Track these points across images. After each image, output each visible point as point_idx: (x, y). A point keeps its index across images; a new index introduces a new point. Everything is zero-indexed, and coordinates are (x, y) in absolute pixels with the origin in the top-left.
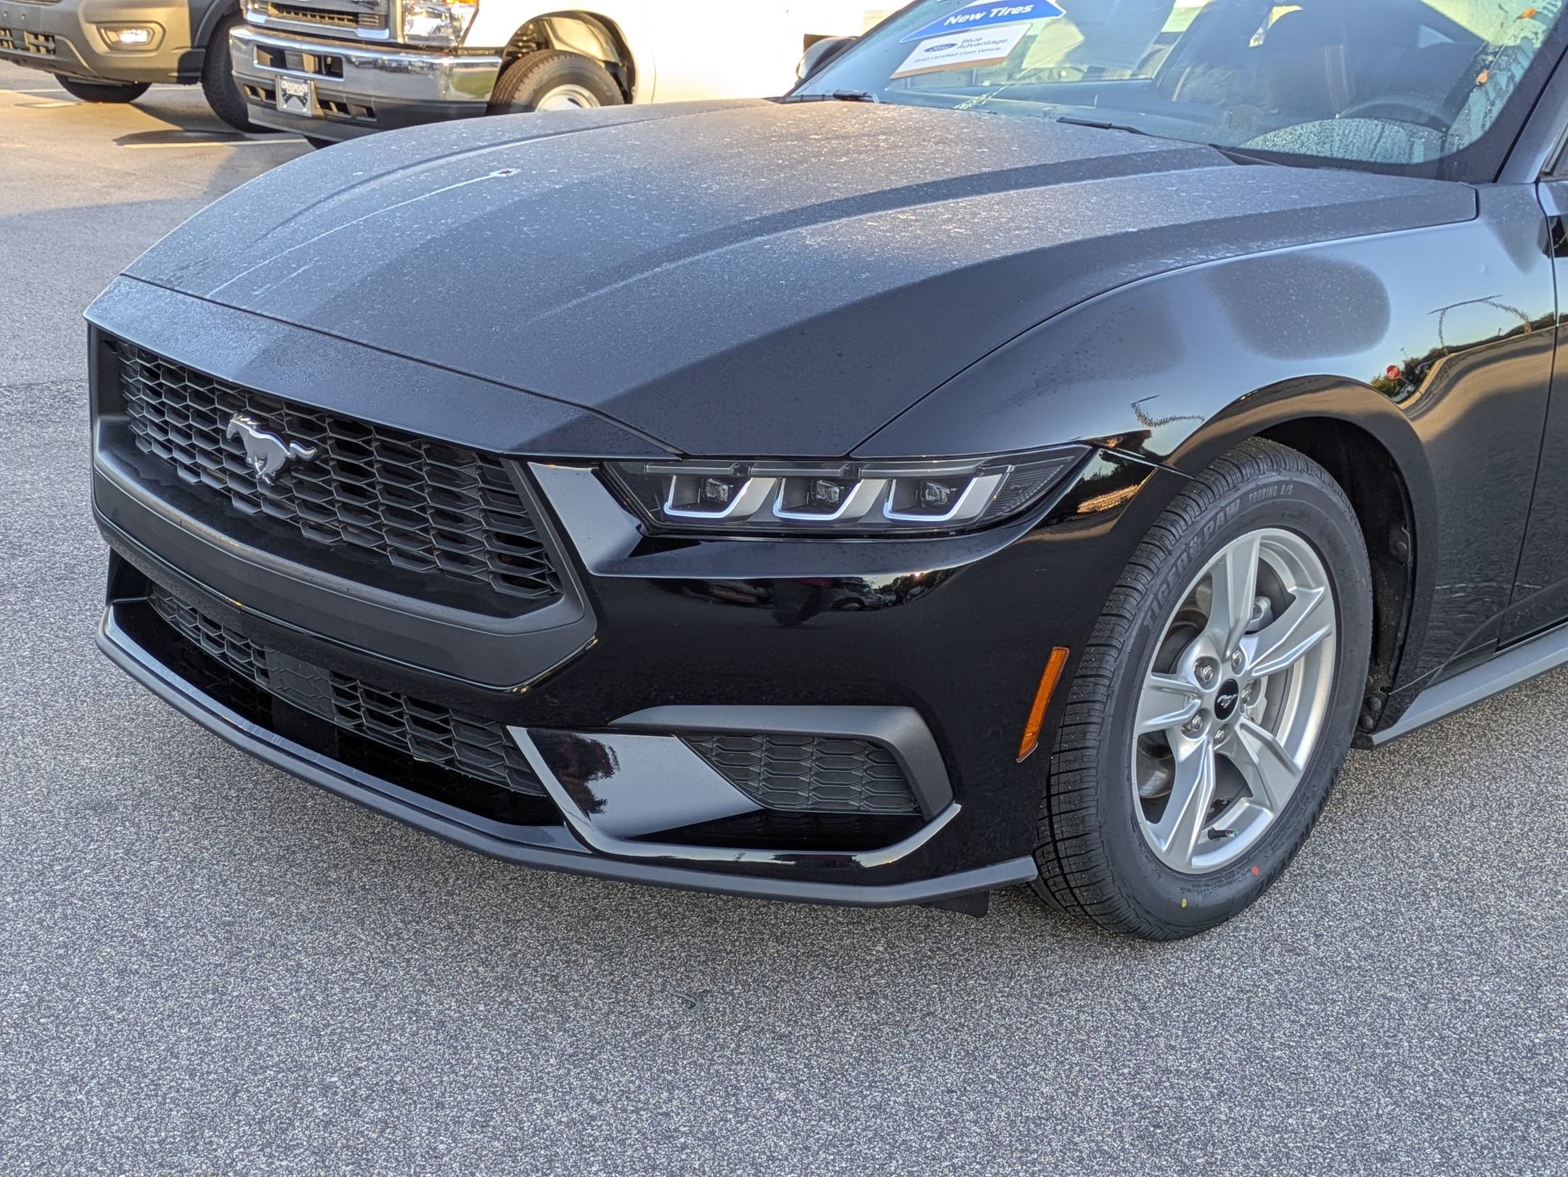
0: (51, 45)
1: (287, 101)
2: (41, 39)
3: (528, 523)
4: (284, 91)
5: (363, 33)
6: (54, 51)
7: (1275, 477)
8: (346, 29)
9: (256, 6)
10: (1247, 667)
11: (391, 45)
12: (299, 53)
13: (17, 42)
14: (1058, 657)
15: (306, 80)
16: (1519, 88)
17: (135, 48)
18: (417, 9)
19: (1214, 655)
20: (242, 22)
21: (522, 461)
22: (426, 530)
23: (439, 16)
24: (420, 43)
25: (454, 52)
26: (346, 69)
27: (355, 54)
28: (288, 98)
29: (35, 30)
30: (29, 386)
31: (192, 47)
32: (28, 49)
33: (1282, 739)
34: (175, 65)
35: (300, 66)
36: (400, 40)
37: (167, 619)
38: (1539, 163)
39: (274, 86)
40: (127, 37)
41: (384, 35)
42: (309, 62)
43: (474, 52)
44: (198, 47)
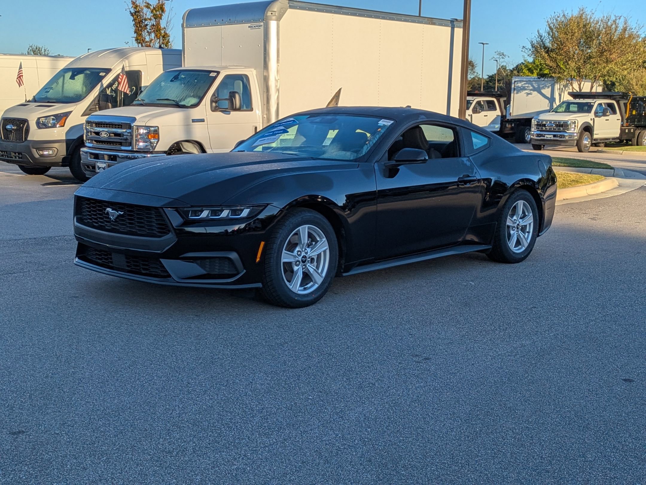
0: (20, 156)
1: (99, 169)
2: (17, 154)
3: (164, 221)
4: (98, 166)
5: (123, 148)
6: (21, 158)
7: (309, 214)
8: (118, 147)
9: (89, 141)
10: (309, 254)
11: (132, 151)
12: (103, 155)
13: (9, 156)
14: (262, 244)
15: (105, 163)
16: (374, 144)
17: (49, 156)
18: (140, 141)
19: (300, 250)
20: (84, 146)
21: (162, 208)
22: (144, 221)
23: (147, 142)
24: (141, 150)
25: (151, 153)
26: (118, 159)
27: (120, 154)
28: (99, 168)
29: (15, 151)
30: (35, 238)
31: (67, 155)
32: (12, 158)
33: (320, 271)
34: (61, 161)
35: (103, 159)
36: (135, 150)
37: (90, 258)
38: (376, 159)
39: (95, 165)
40: (46, 153)
41: (130, 148)
42: (106, 157)
43: (158, 152)
44: (69, 155)
